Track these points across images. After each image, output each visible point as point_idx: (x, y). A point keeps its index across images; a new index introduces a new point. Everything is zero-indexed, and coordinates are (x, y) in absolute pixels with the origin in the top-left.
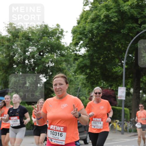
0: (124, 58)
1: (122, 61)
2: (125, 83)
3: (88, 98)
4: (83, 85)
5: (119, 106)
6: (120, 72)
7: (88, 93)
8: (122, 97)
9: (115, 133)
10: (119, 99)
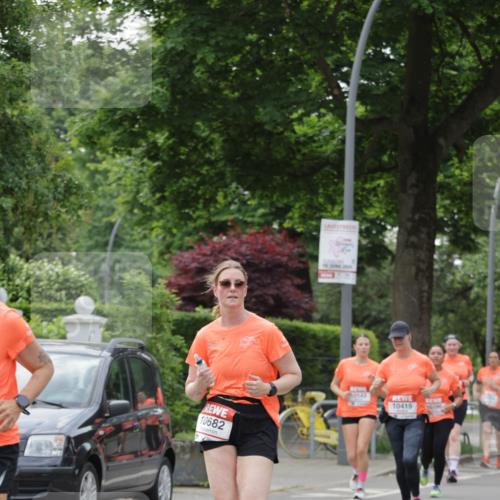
0: (350, 65)
1: (343, 85)
2: (356, 194)
3: (161, 277)
4: (136, 211)
5: (325, 320)
6: (327, 141)
7: (162, 254)
8: (340, 271)
9: (308, 457)
10: (324, 279)
